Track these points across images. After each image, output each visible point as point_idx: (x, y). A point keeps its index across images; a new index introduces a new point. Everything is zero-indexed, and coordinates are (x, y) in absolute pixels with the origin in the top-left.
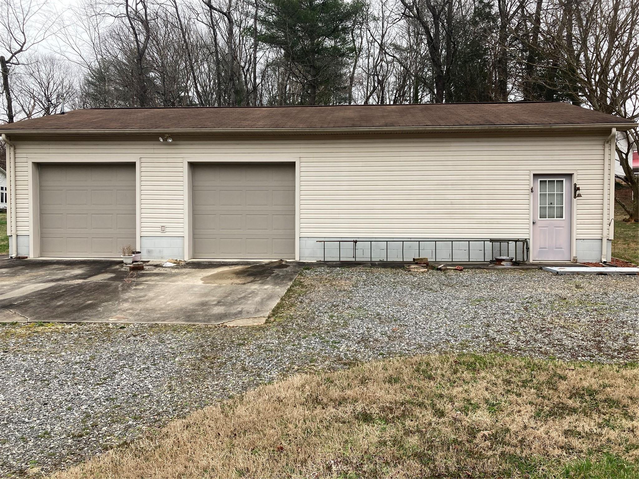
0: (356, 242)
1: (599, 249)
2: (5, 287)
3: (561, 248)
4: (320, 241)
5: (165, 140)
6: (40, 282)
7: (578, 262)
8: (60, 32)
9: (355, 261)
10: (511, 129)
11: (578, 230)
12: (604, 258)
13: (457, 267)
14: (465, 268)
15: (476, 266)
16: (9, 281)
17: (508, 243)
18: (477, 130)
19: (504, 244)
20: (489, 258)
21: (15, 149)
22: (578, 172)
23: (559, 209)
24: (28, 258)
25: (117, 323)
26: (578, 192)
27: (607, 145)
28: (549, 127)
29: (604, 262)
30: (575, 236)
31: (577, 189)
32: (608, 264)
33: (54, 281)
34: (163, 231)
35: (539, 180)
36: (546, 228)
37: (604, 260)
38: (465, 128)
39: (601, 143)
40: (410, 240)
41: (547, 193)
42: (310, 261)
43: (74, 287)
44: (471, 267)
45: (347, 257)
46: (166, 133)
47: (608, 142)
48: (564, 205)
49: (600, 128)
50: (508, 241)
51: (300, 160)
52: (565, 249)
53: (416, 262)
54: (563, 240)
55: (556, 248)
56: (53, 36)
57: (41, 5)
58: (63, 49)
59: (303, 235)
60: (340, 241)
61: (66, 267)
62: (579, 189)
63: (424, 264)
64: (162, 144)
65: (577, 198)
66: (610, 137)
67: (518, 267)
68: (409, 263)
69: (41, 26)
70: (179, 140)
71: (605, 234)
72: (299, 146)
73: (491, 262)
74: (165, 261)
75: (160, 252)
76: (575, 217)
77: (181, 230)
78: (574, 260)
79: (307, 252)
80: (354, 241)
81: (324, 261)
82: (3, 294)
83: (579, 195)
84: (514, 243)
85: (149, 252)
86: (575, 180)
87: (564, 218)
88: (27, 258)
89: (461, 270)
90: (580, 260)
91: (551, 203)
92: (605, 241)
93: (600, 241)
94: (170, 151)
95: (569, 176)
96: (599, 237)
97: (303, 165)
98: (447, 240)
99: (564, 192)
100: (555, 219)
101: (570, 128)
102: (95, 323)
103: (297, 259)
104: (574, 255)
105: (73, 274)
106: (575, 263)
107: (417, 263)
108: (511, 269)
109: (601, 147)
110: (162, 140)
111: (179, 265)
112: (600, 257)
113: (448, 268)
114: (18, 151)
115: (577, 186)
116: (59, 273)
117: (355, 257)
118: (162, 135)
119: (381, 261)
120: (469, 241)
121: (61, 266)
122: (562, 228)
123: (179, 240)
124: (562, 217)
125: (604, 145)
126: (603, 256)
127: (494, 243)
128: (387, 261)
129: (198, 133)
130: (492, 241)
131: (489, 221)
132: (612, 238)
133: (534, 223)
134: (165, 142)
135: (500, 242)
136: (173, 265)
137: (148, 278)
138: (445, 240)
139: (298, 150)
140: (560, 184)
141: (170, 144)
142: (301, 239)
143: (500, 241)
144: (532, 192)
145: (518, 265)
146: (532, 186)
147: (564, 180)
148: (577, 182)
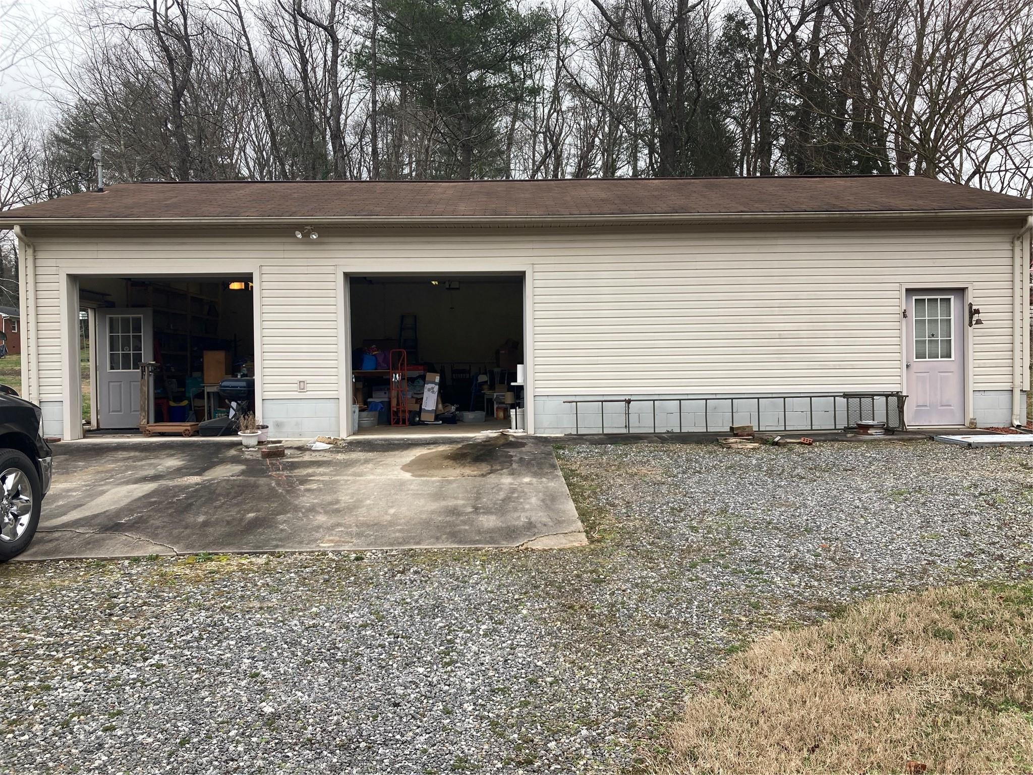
0: (628, 402)
1: (1008, 406)
2: (74, 494)
3: (950, 406)
4: (570, 402)
5: (306, 235)
6: (127, 483)
7: (978, 426)
8: (43, 54)
9: (629, 433)
10: (875, 218)
11: (976, 377)
12: (1016, 419)
13: (803, 439)
14: (814, 441)
15: (830, 437)
16: (66, 482)
17: (873, 399)
18: (823, 218)
19: (866, 401)
20: (842, 424)
21: (35, 251)
22: (973, 286)
23: (945, 344)
24: (62, 442)
25: (342, 551)
26: (976, 317)
27: (1017, 243)
28: (934, 214)
29: (1018, 426)
30: (971, 387)
31: (973, 312)
32: (1023, 430)
33: (149, 481)
34: (302, 389)
35: (914, 298)
36: (925, 374)
37: (1016, 423)
38: (803, 215)
39: (1008, 239)
40: (717, 397)
41: (927, 318)
42: (553, 435)
43: (196, 491)
44: (823, 438)
45: (615, 426)
46: (307, 225)
47: (1018, 238)
48: (952, 338)
49: (1007, 216)
50: (872, 395)
51: (533, 268)
52: (956, 407)
53: (734, 432)
54: (952, 393)
55: (942, 406)
56: (29, 61)
57: (8, 8)
58: (47, 81)
59: (539, 391)
60: (602, 402)
61: (143, 454)
62: (977, 312)
63: (748, 435)
64: (300, 242)
65: (974, 326)
66: (1024, 229)
67: (895, 437)
68: (725, 435)
69: (8, 42)
70: (328, 236)
71: (1017, 381)
72: (530, 246)
73: (847, 429)
74: (312, 440)
75: (297, 424)
76: (971, 355)
77: (334, 387)
78: (971, 423)
79: (546, 420)
80: (625, 400)
81: (577, 435)
82: (81, 505)
83: (979, 322)
84: (884, 398)
85: (278, 425)
86: (970, 297)
87: (953, 358)
88: (59, 440)
89: (810, 444)
90: (981, 424)
91: (933, 335)
92: (1017, 392)
93: (1010, 392)
94: (312, 255)
95: (961, 291)
96: (1008, 386)
97: (537, 276)
98: (774, 396)
99: (952, 317)
100: (940, 359)
101: (964, 216)
102: (300, 553)
103: (531, 432)
104: (971, 416)
105: (169, 468)
106: (973, 429)
107: (736, 435)
108: (884, 440)
109: (1008, 246)
110: (300, 236)
111: (336, 446)
112: (1009, 418)
113: (789, 440)
114: (40, 255)
115: (974, 307)
116: (142, 466)
117: (627, 426)
118: (300, 227)
119: (668, 432)
120: (811, 397)
121: (132, 454)
122: (950, 374)
123: (331, 405)
124: (950, 357)
125: (1013, 242)
126: (1014, 417)
127: (850, 399)
128: (681, 432)
129: (364, 223)
130: (846, 396)
131: (839, 365)
132: (1027, 387)
133: (908, 366)
134: (305, 239)
135: (860, 398)
136: (329, 446)
137: (310, 471)
138: (770, 396)
139: (530, 253)
140: (945, 304)
141: (313, 243)
142: (537, 398)
143: (860, 396)
144: (905, 316)
145: (893, 434)
146: (904, 307)
147: (952, 298)
148: (974, 301)
